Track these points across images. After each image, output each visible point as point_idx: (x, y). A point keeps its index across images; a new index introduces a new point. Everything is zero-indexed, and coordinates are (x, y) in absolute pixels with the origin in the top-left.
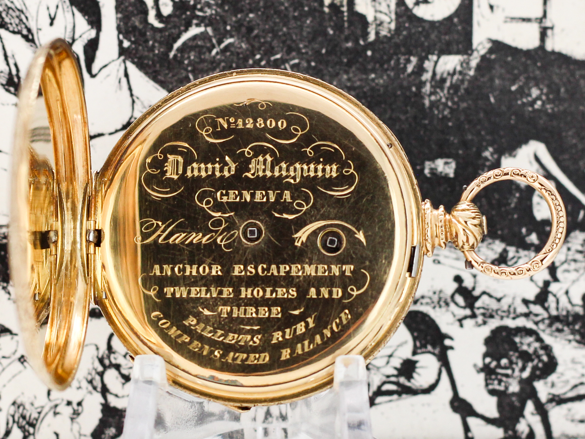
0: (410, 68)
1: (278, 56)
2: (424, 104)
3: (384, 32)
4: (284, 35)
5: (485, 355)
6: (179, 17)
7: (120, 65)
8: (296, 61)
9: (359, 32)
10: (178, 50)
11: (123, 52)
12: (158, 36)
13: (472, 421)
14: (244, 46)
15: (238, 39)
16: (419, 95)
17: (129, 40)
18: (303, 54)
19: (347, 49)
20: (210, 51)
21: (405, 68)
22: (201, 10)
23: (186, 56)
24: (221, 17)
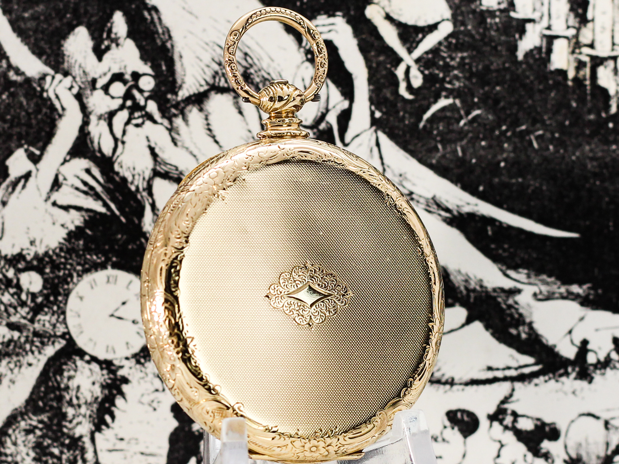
1: (523, 127)
4: (530, 107)
6: (429, 89)
7: (372, 135)
8: (540, 132)
9: (601, 105)
10: (428, 120)
11: (374, 122)
12: (408, 107)
14: (491, 117)
15: (485, 110)
17: (380, 111)
18: (547, 125)
19: (590, 121)
20: (458, 121)
22: (450, 82)
23: (435, 126)
24: (469, 89)
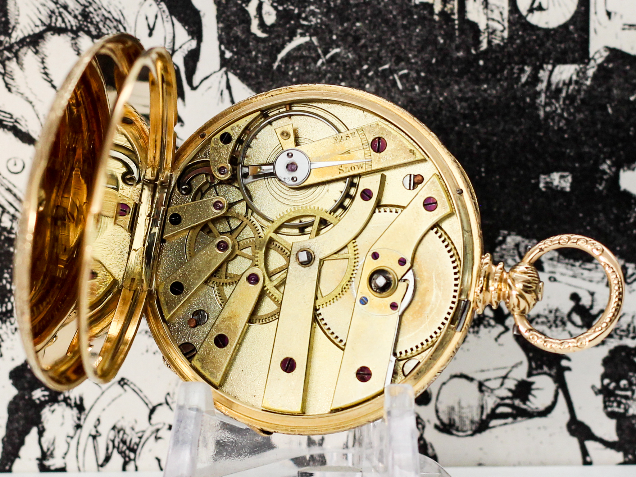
0: (524, 79)
1: (387, 66)
2: (538, 116)
3: (496, 42)
4: (393, 44)
5: (603, 377)
6: (283, 26)
7: (222, 77)
8: (405, 71)
9: (470, 41)
10: (282, 60)
11: (224, 63)
12: (261, 46)
13: (590, 445)
14: (350, 56)
15: (345, 49)
16: (534, 107)
17: (232, 51)
18: (412, 63)
19: (458, 58)
20: (316, 61)
21: (519, 78)
22: (306, 19)
23: (291, 67)
24: (327, 26)
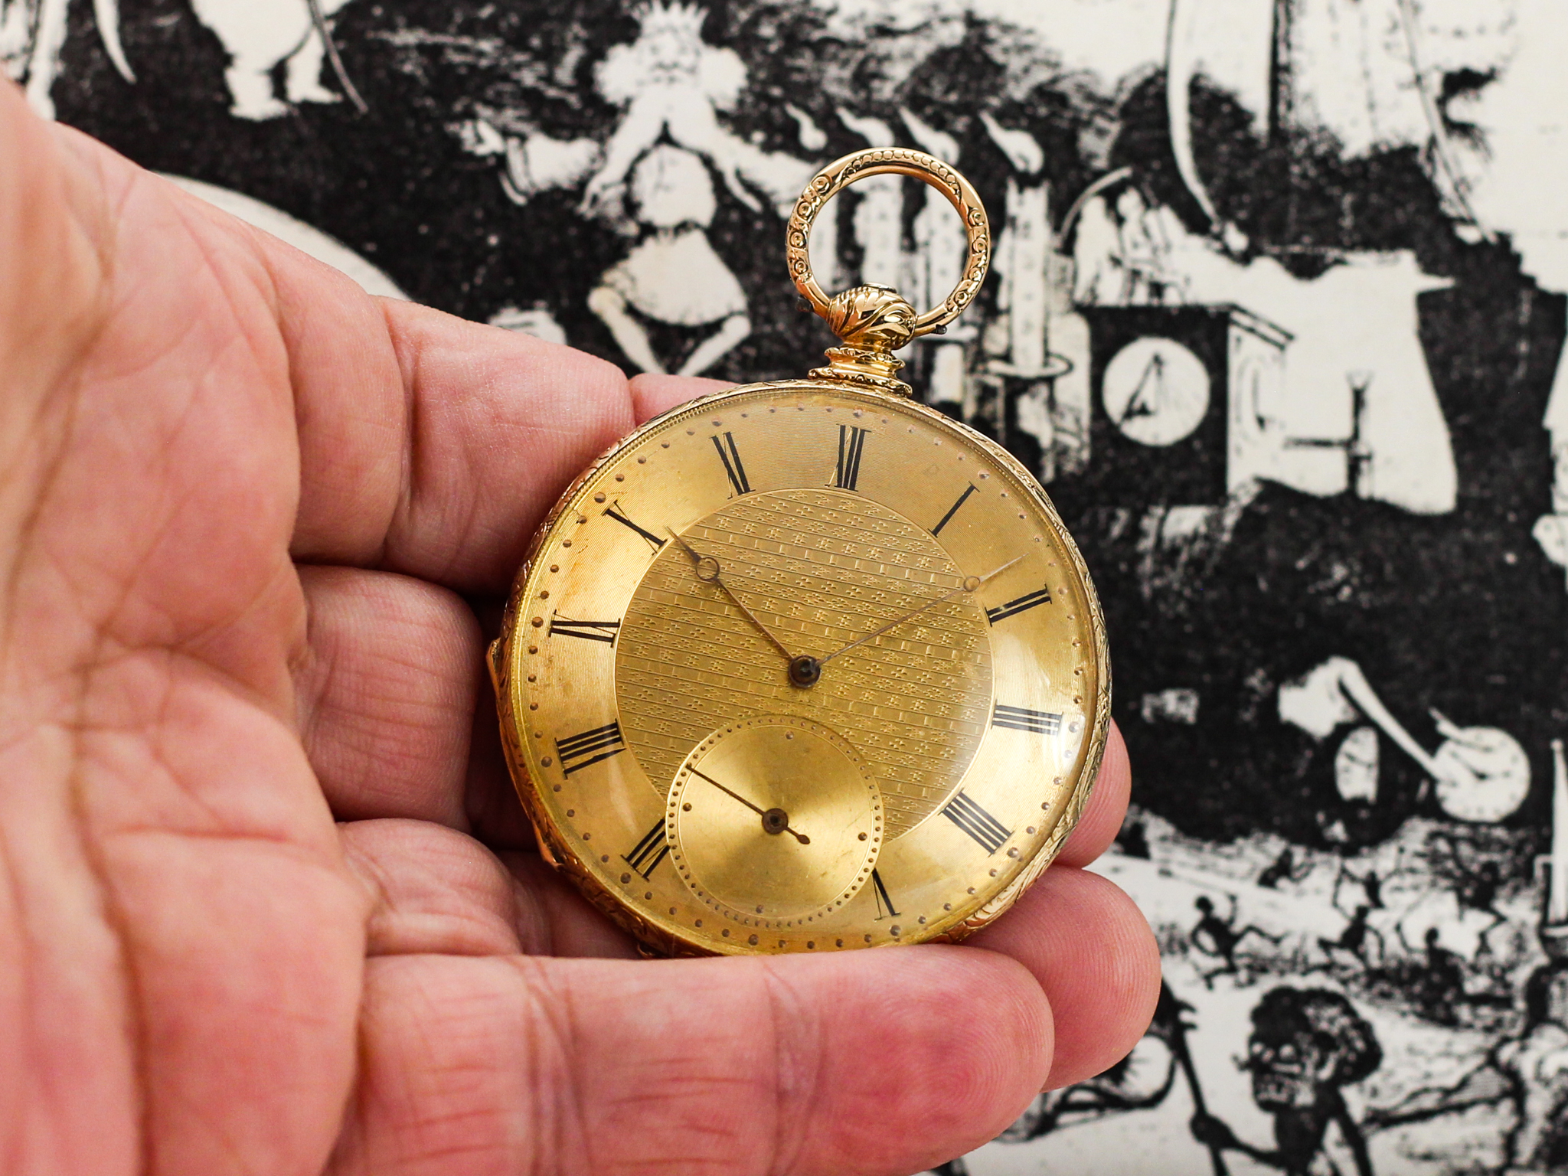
0: (1116, 530)
2: (1139, 595)
3: (1070, 467)
5: (1253, 1040)
16: (1133, 578)
21: (1107, 531)
